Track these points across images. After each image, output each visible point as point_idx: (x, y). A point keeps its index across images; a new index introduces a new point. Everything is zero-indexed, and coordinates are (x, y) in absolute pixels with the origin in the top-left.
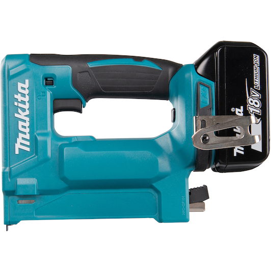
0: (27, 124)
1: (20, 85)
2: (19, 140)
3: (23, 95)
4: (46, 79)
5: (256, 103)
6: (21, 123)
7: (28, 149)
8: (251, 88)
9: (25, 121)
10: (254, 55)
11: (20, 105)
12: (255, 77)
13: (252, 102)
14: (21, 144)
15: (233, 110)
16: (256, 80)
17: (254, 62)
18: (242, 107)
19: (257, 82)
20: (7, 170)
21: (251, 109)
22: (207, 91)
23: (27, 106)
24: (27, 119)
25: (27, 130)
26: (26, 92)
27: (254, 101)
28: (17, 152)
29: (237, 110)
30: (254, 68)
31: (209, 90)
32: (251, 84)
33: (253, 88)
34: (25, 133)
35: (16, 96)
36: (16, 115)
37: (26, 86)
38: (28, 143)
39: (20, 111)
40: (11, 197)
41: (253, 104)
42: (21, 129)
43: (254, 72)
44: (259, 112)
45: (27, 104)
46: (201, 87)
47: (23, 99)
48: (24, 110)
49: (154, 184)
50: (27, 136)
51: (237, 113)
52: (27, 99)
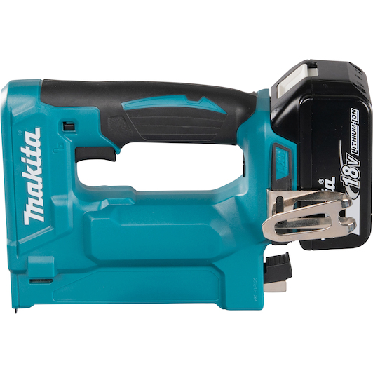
0: (40, 187)
1: (28, 135)
2: (29, 207)
3: (33, 149)
4: (65, 123)
5: (353, 173)
6: (30, 186)
7: (42, 219)
8: (347, 153)
9: (36, 183)
10: (352, 110)
11: (29, 162)
12: (352, 139)
13: (347, 171)
14: (32, 212)
15: (321, 181)
16: (354, 143)
17: (352, 119)
18: (333, 178)
19: (355, 145)
20: (14, 244)
21: (346, 181)
22: (286, 157)
23: (38, 163)
24: (40, 180)
25: (40, 194)
26: (37, 144)
27: (350, 170)
28: (27, 222)
29: (327, 182)
30: (352, 127)
31: (289, 155)
32: (347, 148)
33: (349, 153)
34: (37, 199)
35: (23, 150)
36: (24, 175)
37: (37, 135)
38: (41, 211)
39: (29, 169)
40: (20, 276)
41: (349, 173)
42: (30, 192)
43: (352, 132)
44: (356, 184)
45: (39, 161)
46: (278, 151)
47: (33, 153)
48: (35, 168)
49: (215, 263)
50: (41, 202)
51: (326, 186)
52: (38, 154)
